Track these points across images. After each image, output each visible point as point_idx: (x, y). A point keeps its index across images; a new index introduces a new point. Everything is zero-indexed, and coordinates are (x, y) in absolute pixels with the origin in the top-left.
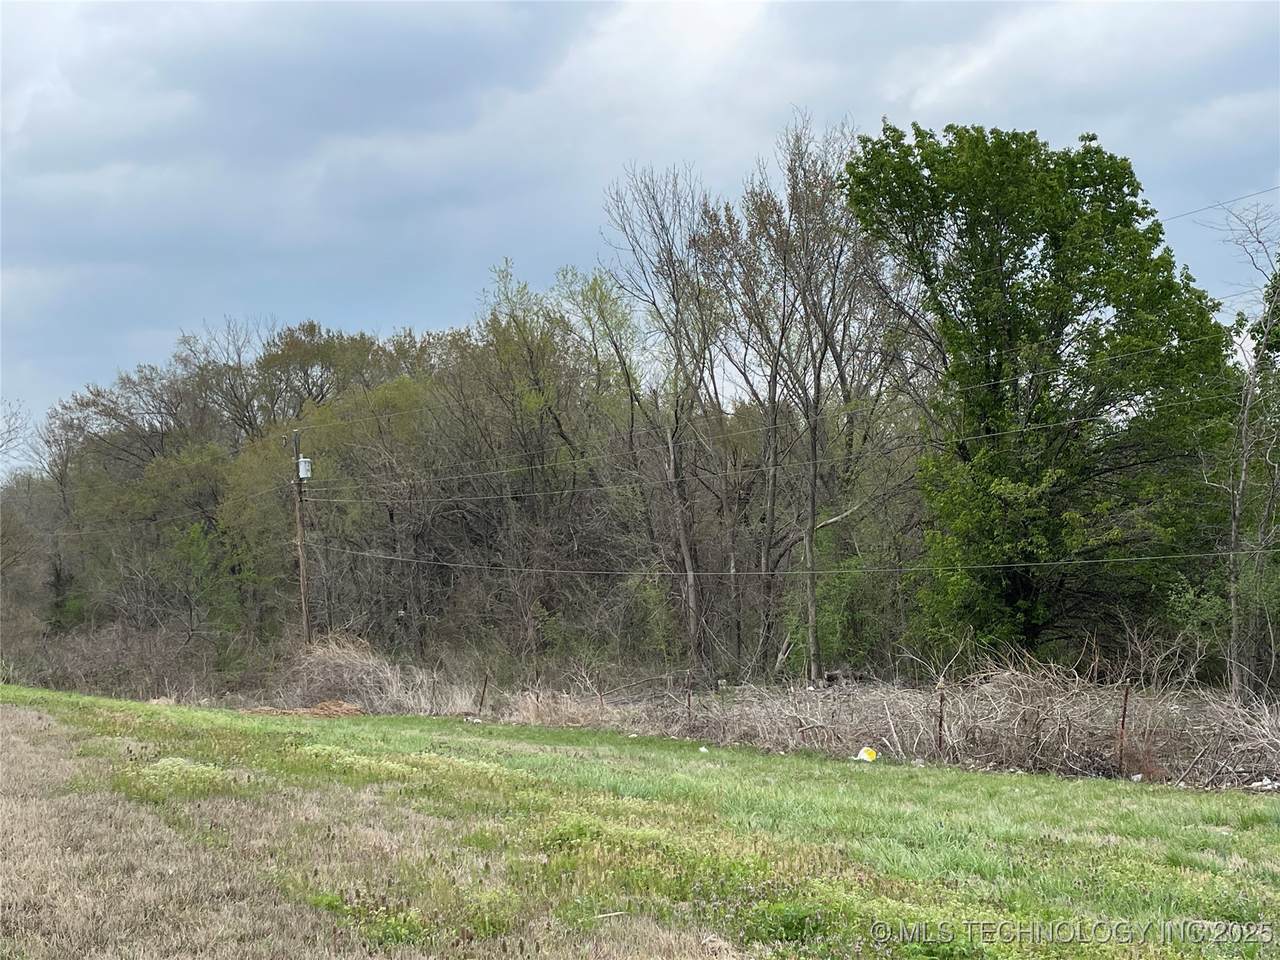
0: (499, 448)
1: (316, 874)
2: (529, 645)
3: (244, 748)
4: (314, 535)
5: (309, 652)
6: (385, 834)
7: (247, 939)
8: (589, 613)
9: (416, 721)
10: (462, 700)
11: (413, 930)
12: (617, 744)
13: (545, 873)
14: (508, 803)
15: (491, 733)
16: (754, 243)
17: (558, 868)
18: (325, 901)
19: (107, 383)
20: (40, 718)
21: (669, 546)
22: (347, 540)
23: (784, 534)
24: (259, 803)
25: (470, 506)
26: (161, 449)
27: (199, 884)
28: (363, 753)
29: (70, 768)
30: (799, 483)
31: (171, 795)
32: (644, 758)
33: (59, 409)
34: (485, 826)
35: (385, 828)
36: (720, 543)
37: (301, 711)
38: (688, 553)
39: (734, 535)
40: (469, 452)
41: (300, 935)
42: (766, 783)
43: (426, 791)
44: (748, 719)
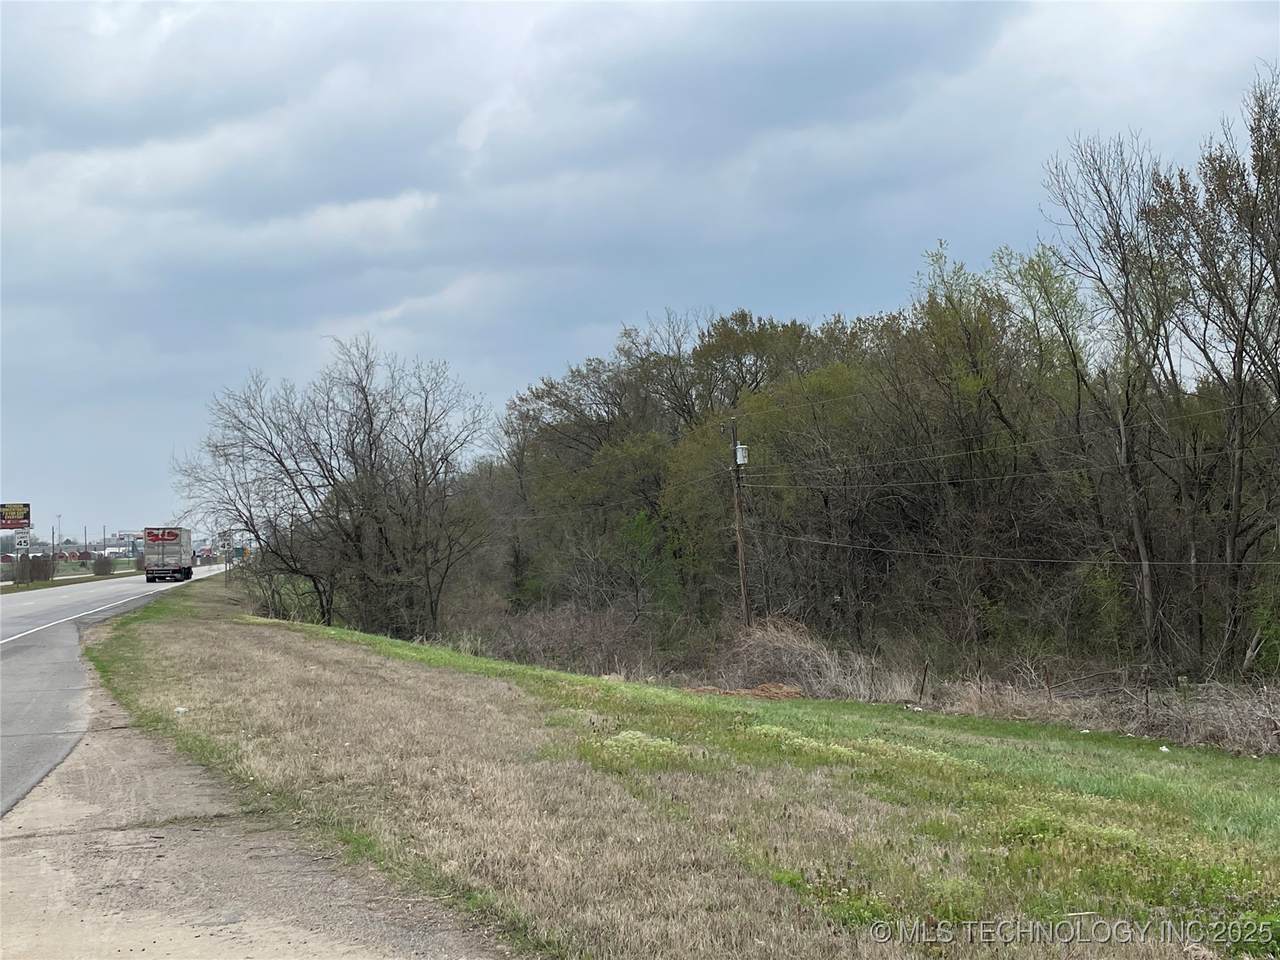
0: (935, 433)
1: (776, 851)
2: (969, 634)
3: (696, 726)
4: (752, 521)
5: (748, 635)
6: (840, 816)
7: (714, 909)
8: (1033, 603)
9: (855, 707)
10: (902, 688)
11: (876, 914)
12: (1069, 740)
13: (1007, 866)
14: (962, 793)
15: (932, 722)
16: (1213, 211)
17: (1021, 862)
18: (787, 878)
19: (559, 376)
20: (510, 689)
21: (1121, 533)
22: (784, 526)
23: (1251, 522)
24: (715, 779)
25: (905, 493)
26: (607, 438)
27: (666, 853)
28: (809, 735)
29: (540, 737)
30: (1269, 467)
31: (633, 766)
32: (1099, 756)
33: (516, 400)
34: (941, 815)
35: (839, 811)
36: (1179, 530)
37: (743, 692)
38: (1142, 541)
39: (1194, 523)
40: (903, 436)
41: (765, 910)
42: (1239, 788)
43: (876, 776)
44: (1215, 719)
